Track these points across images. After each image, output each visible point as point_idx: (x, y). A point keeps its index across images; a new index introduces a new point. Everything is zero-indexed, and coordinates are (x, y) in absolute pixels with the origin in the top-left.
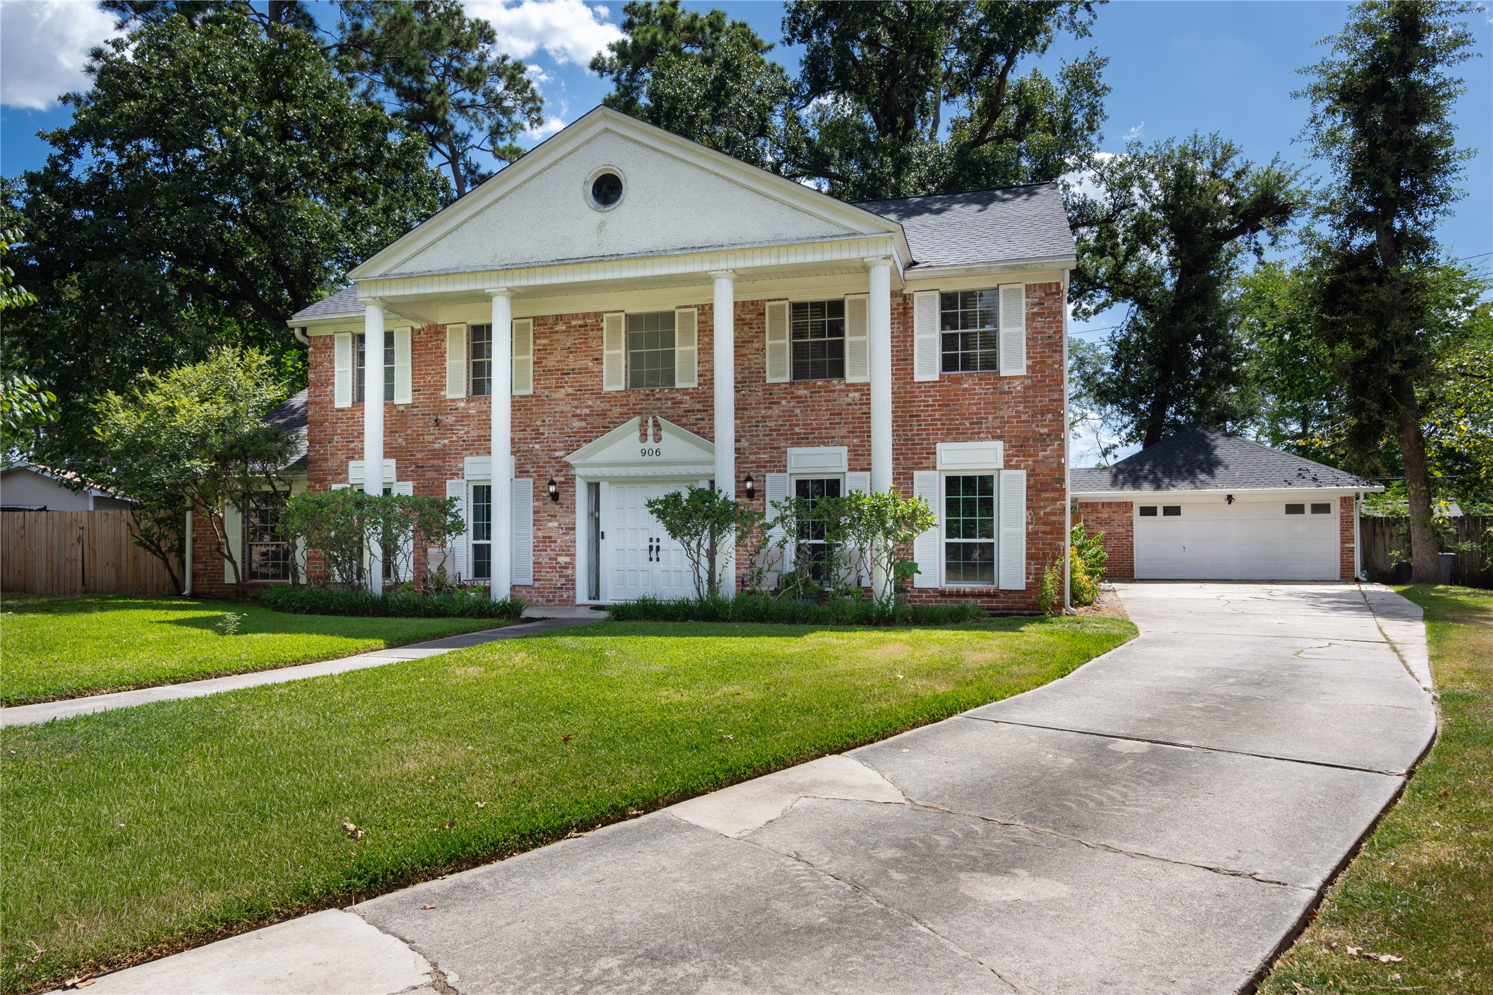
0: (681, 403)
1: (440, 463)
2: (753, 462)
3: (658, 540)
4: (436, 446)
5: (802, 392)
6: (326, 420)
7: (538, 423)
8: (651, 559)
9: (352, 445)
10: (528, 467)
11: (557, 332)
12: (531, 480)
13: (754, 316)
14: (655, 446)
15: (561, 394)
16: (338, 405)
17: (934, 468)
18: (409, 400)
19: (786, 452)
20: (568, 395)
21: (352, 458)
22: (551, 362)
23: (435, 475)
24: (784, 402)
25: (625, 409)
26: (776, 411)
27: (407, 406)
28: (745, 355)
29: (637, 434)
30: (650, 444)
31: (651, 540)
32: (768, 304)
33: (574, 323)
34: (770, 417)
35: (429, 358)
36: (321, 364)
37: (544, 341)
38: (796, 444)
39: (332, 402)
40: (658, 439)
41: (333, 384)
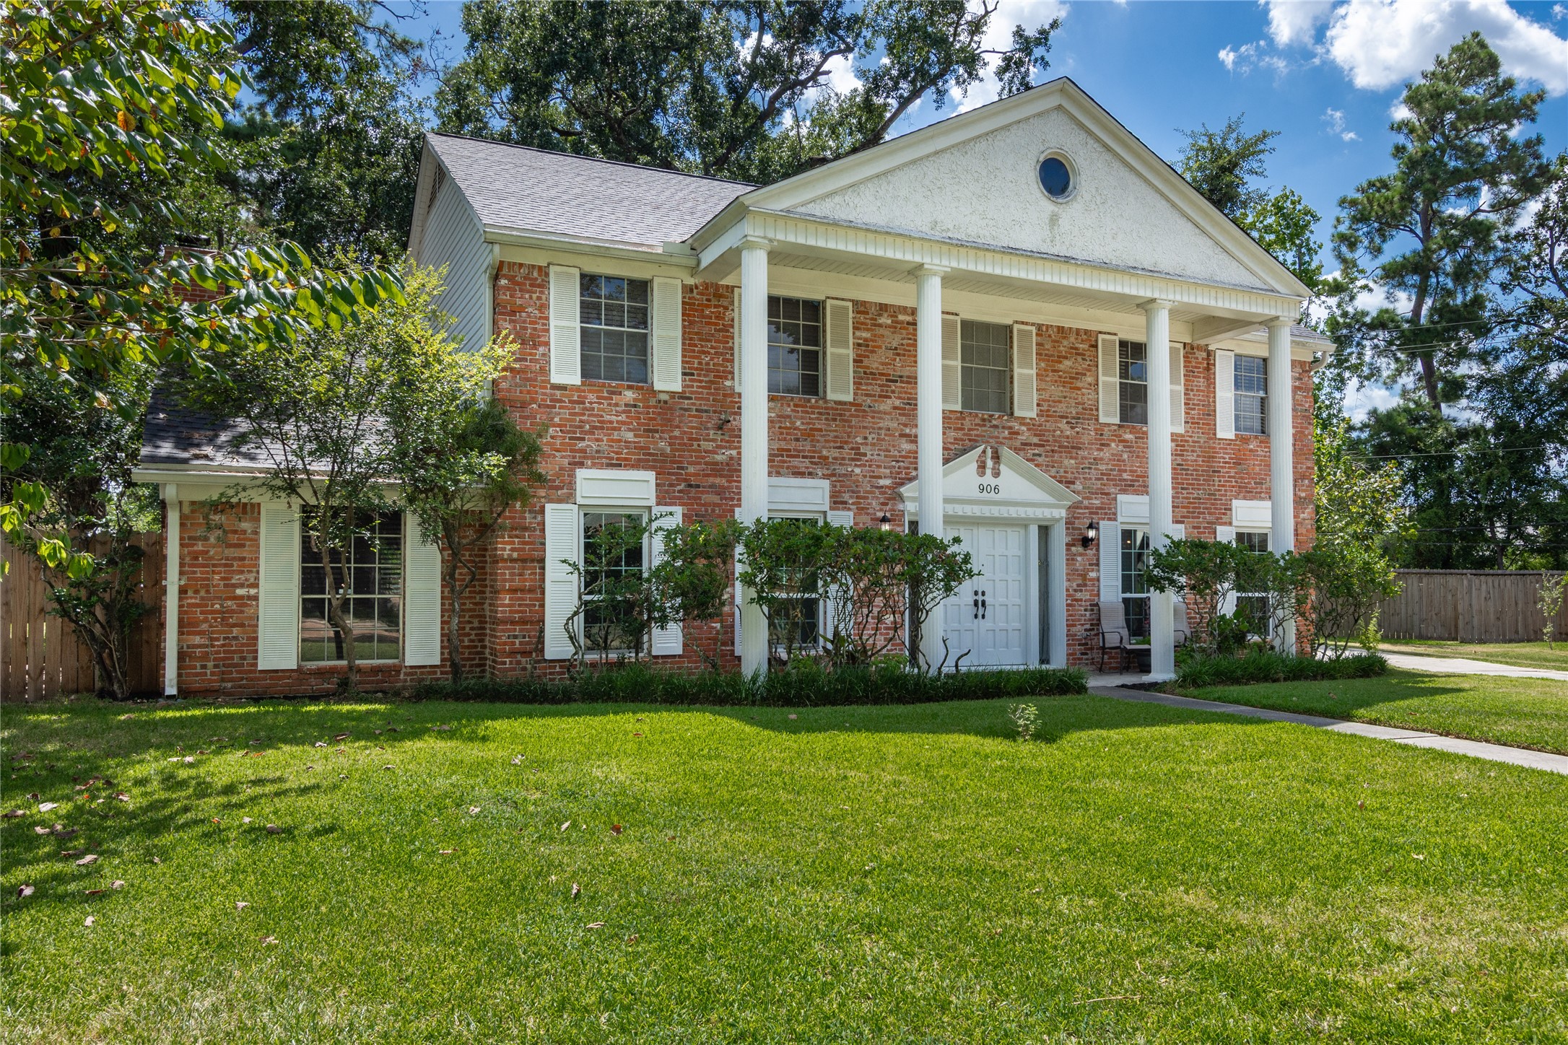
0: (1017, 433)
1: (724, 482)
2: (1086, 508)
3: (983, 594)
4: (719, 458)
5: (1129, 436)
6: (533, 400)
7: (859, 440)
8: (976, 616)
9: (581, 445)
10: (846, 497)
11: (880, 325)
12: (851, 514)
13: (1086, 347)
14: (993, 482)
15: (886, 405)
16: (556, 378)
17: (1230, 524)
18: (677, 387)
19: (1115, 499)
20: (895, 408)
21: (581, 465)
22: (874, 363)
23: (716, 499)
24: (1113, 445)
25: (960, 435)
26: (1106, 454)
27: (672, 394)
28: (1079, 389)
29: (975, 465)
30: (988, 479)
31: (976, 593)
32: (1101, 336)
33: (901, 317)
34: (1101, 459)
35: (706, 329)
36: (522, 309)
37: (866, 335)
38: (1124, 491)
39: (545, 371)
40: (997, 474)
41: (547, 344)
